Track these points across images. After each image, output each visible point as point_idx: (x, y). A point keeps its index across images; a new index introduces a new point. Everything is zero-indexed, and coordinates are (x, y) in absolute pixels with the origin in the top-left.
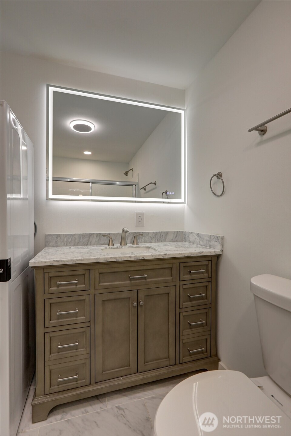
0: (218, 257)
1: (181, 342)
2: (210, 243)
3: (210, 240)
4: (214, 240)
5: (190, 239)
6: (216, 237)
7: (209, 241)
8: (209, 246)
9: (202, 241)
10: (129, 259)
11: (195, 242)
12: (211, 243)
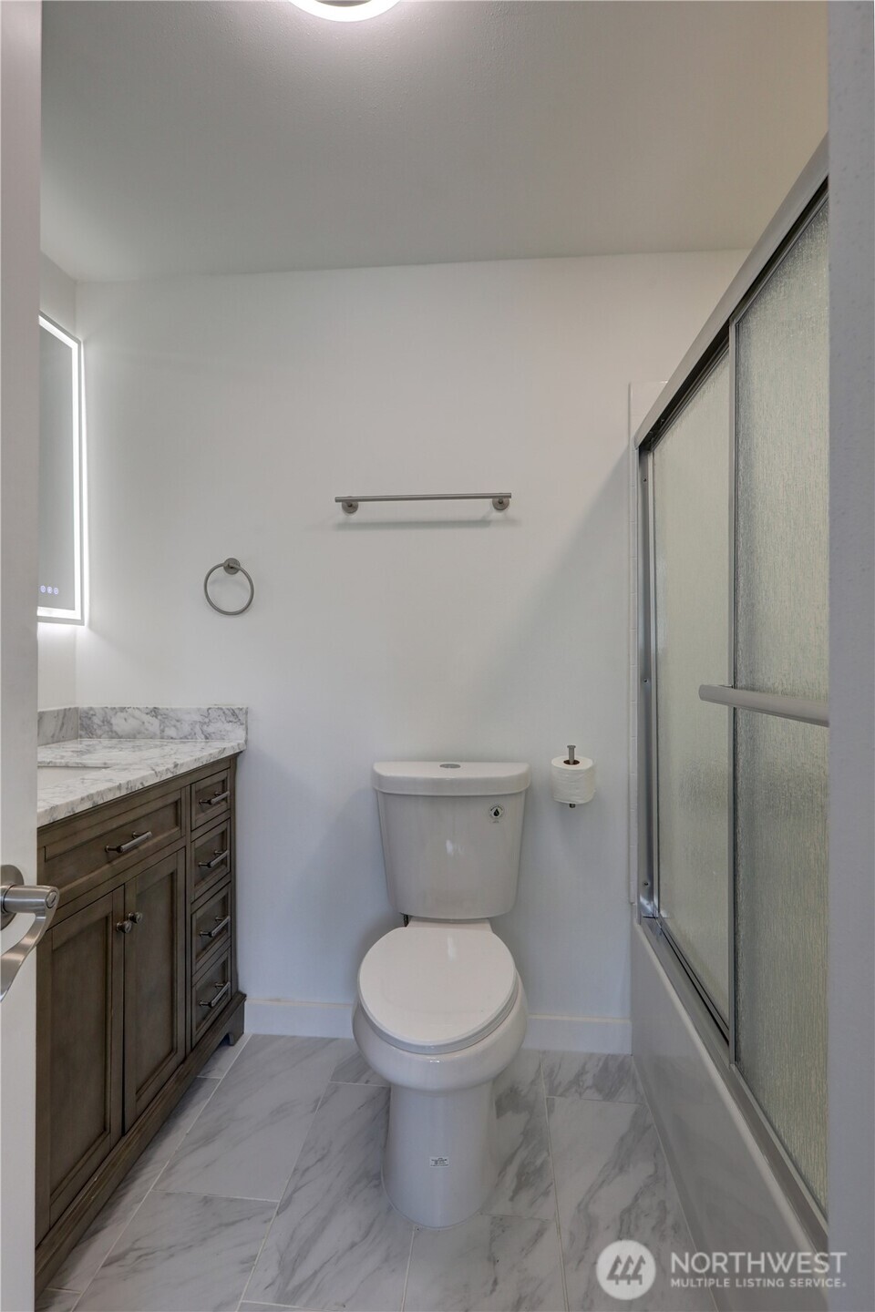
0: (231, 763)
1: (194, 989)
2: (205, 727)
3: (207, 720)
4: (223, 719)
5: (115, 728)
6: (227, 712)
7: (203, 724)
8: (203, 737)
9: (175, 726)
10: (118, 795)
11: (139, 733)
12: (210, 729)
